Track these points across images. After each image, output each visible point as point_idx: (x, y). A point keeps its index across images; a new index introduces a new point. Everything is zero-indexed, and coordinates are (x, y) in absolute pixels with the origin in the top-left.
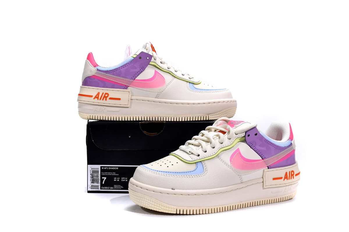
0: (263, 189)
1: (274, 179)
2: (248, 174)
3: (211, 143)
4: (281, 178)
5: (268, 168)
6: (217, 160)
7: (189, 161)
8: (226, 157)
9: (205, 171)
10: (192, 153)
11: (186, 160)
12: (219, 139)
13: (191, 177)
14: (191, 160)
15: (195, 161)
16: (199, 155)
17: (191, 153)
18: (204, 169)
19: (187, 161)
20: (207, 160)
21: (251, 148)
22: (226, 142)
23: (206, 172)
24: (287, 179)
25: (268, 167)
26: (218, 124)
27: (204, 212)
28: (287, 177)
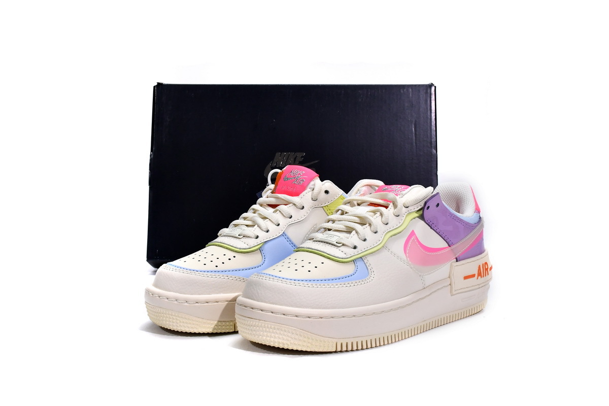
0: (452, 296)
1: (466, 278)
2: (432, 273)
3: (370, 225)
4: (473, 276)
5: (457, 261)
6: (385, 253)
7: (342, 258)
8: (398, 246)
9: (370, 273)
10: (343, 245)
11: (337, 257)
12: (382, 217)
13: (352, 285)
14: (344, 256)
15: (351, 257)
16: (355, 248)
17: (341, 244)
18: (369, 269)
19: (339, 258)
20: (370, 254)
21: (431, 228)
22: (393, 222)
23: (372, 276)
24: (481, 277)
25: (456, 258)
26: (362, 193)
27: (374, 345)
28: (481, 273)
